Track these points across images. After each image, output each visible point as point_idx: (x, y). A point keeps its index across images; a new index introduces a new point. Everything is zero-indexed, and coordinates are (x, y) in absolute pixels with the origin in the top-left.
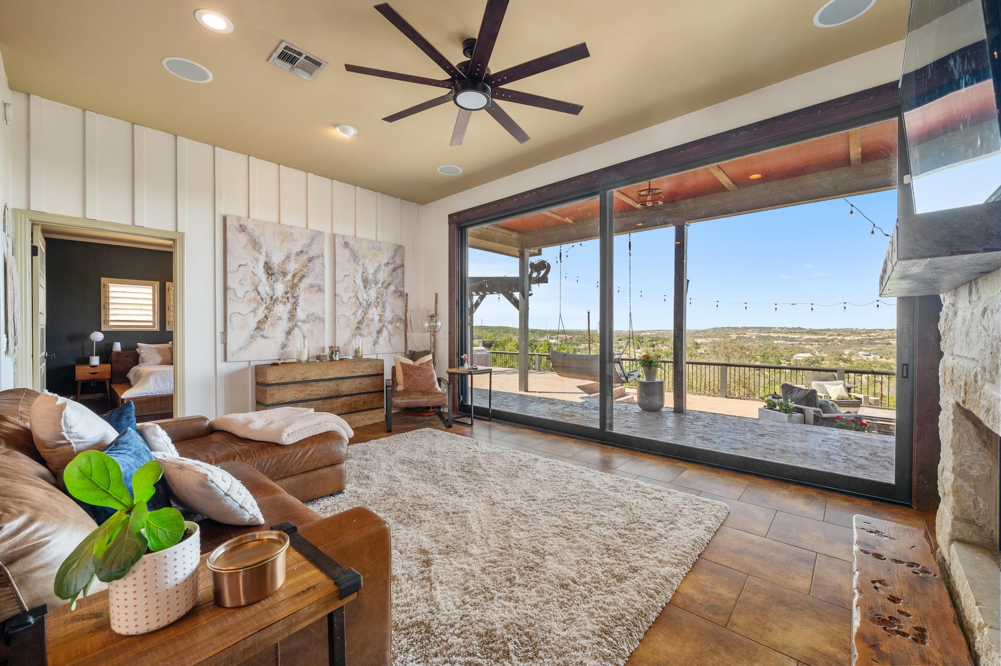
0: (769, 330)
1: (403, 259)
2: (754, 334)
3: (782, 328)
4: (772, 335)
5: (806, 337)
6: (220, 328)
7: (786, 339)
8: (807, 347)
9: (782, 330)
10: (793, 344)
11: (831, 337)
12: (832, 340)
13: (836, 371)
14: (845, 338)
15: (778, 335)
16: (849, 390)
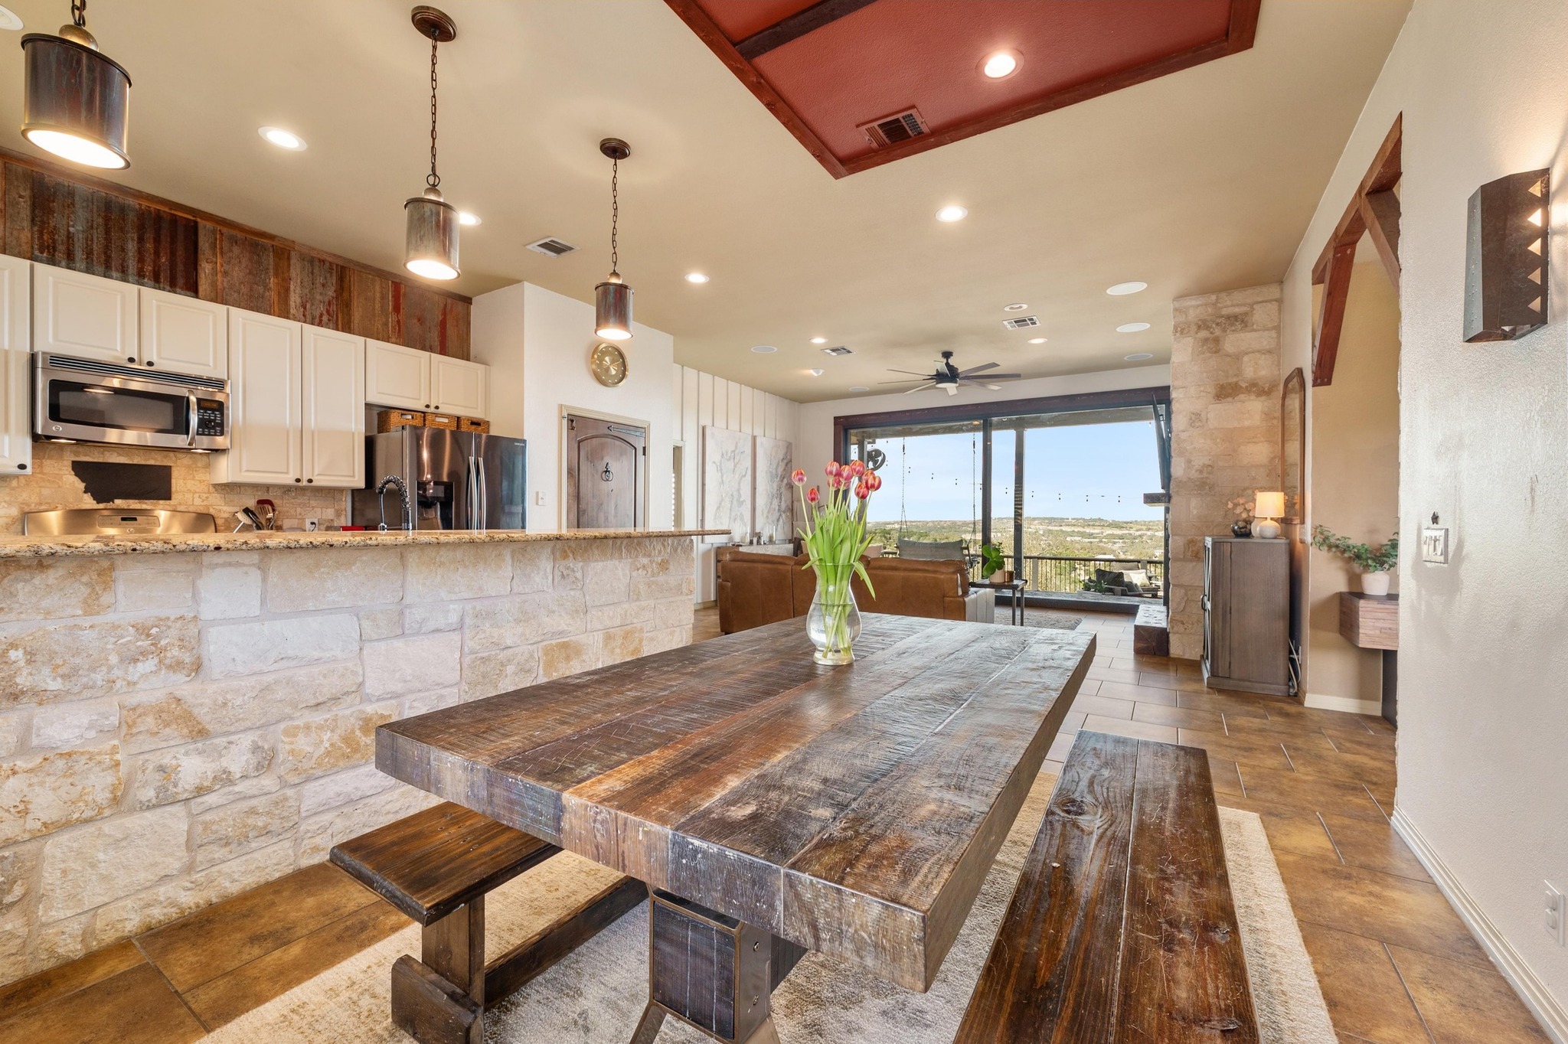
0: (1061, 521)
1: (791, 456)
2: (1041, 527)
3: (1077, 519)
4: (1064, 528)
5: (1108, 532)
6: (700, 518)
7: (1083, 535)
8: (1110, 545)
9: (1078, 522)
10: (1091, 542)
11: (1139, 533)
12: (1140, 536)
13: (1139, 562)
14: (1156, 534)
15: (1073, 528)
16: (1150, 578)
